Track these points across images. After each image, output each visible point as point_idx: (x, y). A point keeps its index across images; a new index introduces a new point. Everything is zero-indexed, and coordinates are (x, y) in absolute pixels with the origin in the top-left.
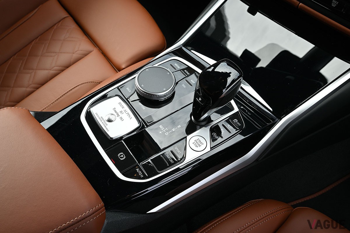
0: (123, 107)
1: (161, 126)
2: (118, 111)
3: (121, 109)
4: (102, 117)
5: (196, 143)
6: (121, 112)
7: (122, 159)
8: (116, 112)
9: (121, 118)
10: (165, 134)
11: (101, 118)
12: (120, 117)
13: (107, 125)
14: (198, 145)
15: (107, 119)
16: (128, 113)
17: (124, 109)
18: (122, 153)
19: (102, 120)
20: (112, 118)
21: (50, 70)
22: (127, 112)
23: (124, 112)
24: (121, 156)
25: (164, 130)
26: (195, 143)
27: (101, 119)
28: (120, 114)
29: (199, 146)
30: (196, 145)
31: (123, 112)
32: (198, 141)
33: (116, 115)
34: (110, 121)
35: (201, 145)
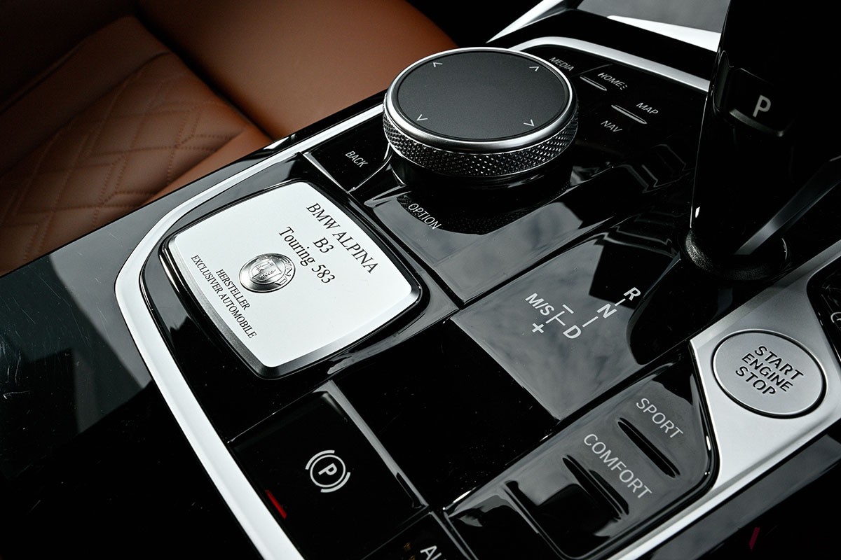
0: (330, 225)
1: (535, 295)
2: (306, 241)
3: (321, 231)
4: (221, 274)
5: (757, 372)
6: (321, 243)
7: (327, 489)
8: (293, 243)
9: (323, 272)
10: (565, 333)
11: (216, 276)
12: (315, 266)
13: (247, 306)
14: (769, 383)
15: (247, 278)
16: (357, 247)
17: (334, 230)
18: (329, 453)
19: (222, 283)
20: (275, 273)
21: (101, 205)
22: (349, 244)
23: (337, 244)
24: (326, 470)
25: (556, 317)
26: (751, 369)
27: (219, 280)
28: (314, 252)
29: (777, 388)
30: (760, 385)
31: (333, 241)
32: (761, 360)
33: (296, 259)
34: (263, 286)
35: (788, 378)
